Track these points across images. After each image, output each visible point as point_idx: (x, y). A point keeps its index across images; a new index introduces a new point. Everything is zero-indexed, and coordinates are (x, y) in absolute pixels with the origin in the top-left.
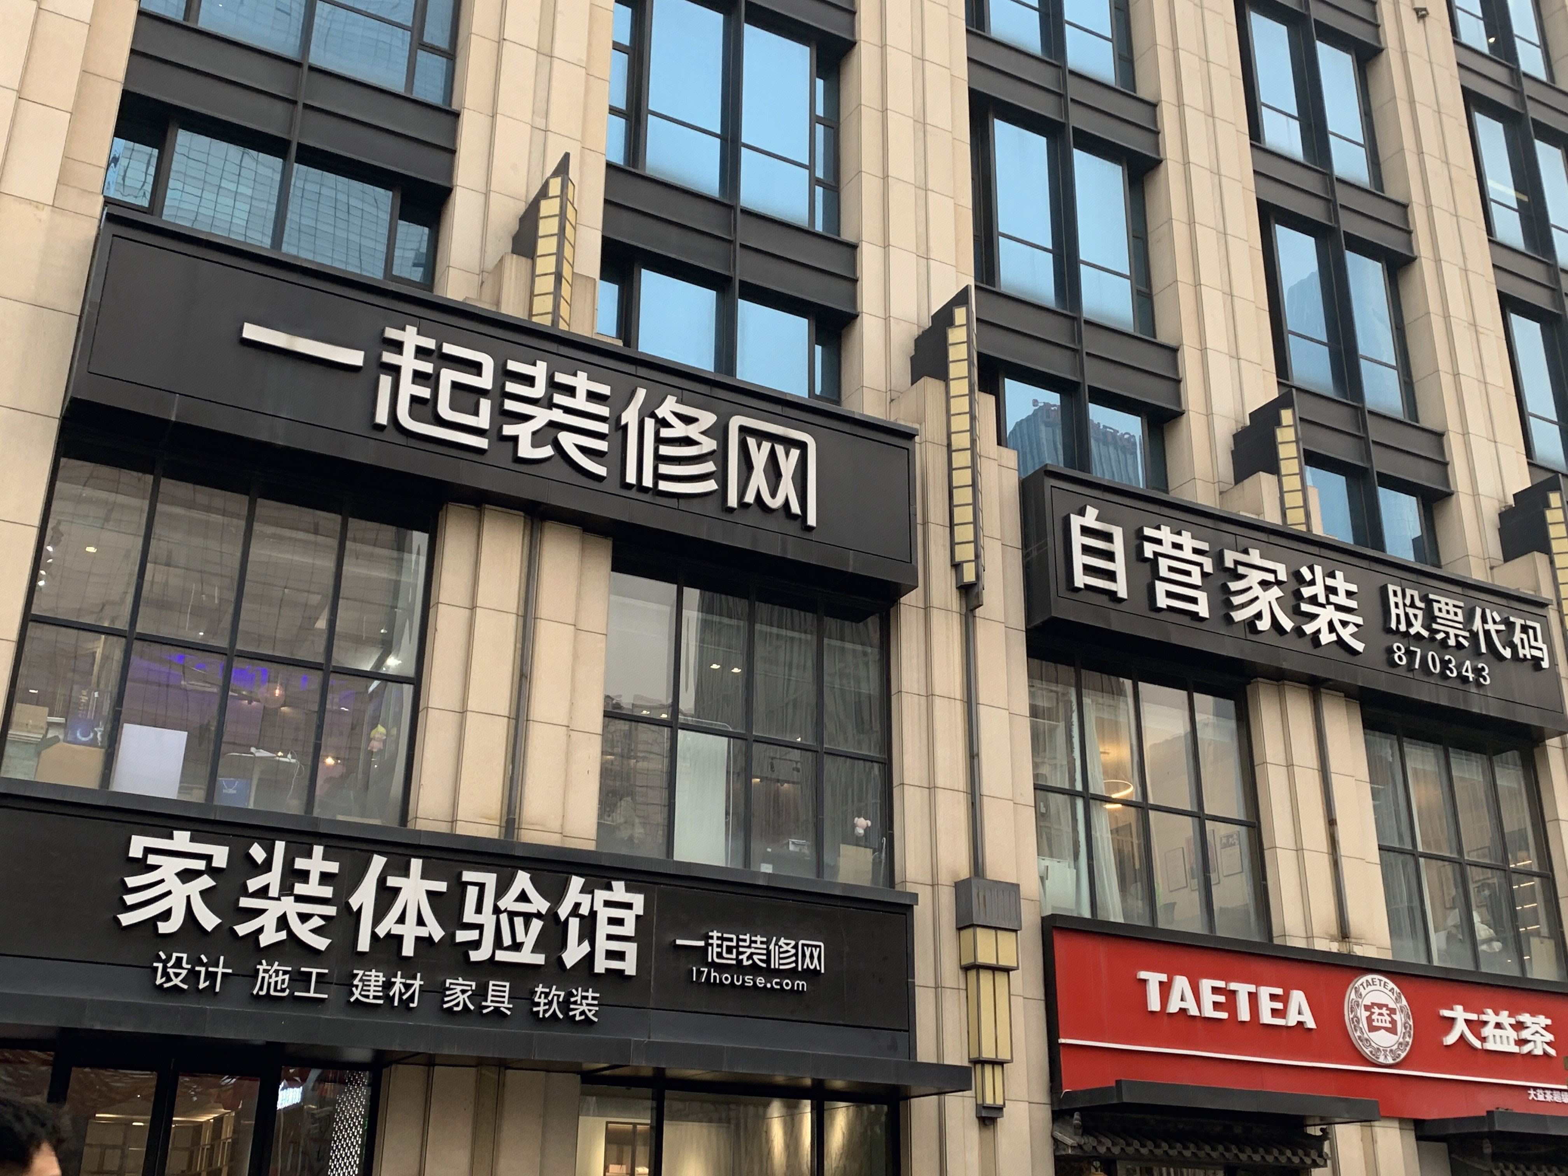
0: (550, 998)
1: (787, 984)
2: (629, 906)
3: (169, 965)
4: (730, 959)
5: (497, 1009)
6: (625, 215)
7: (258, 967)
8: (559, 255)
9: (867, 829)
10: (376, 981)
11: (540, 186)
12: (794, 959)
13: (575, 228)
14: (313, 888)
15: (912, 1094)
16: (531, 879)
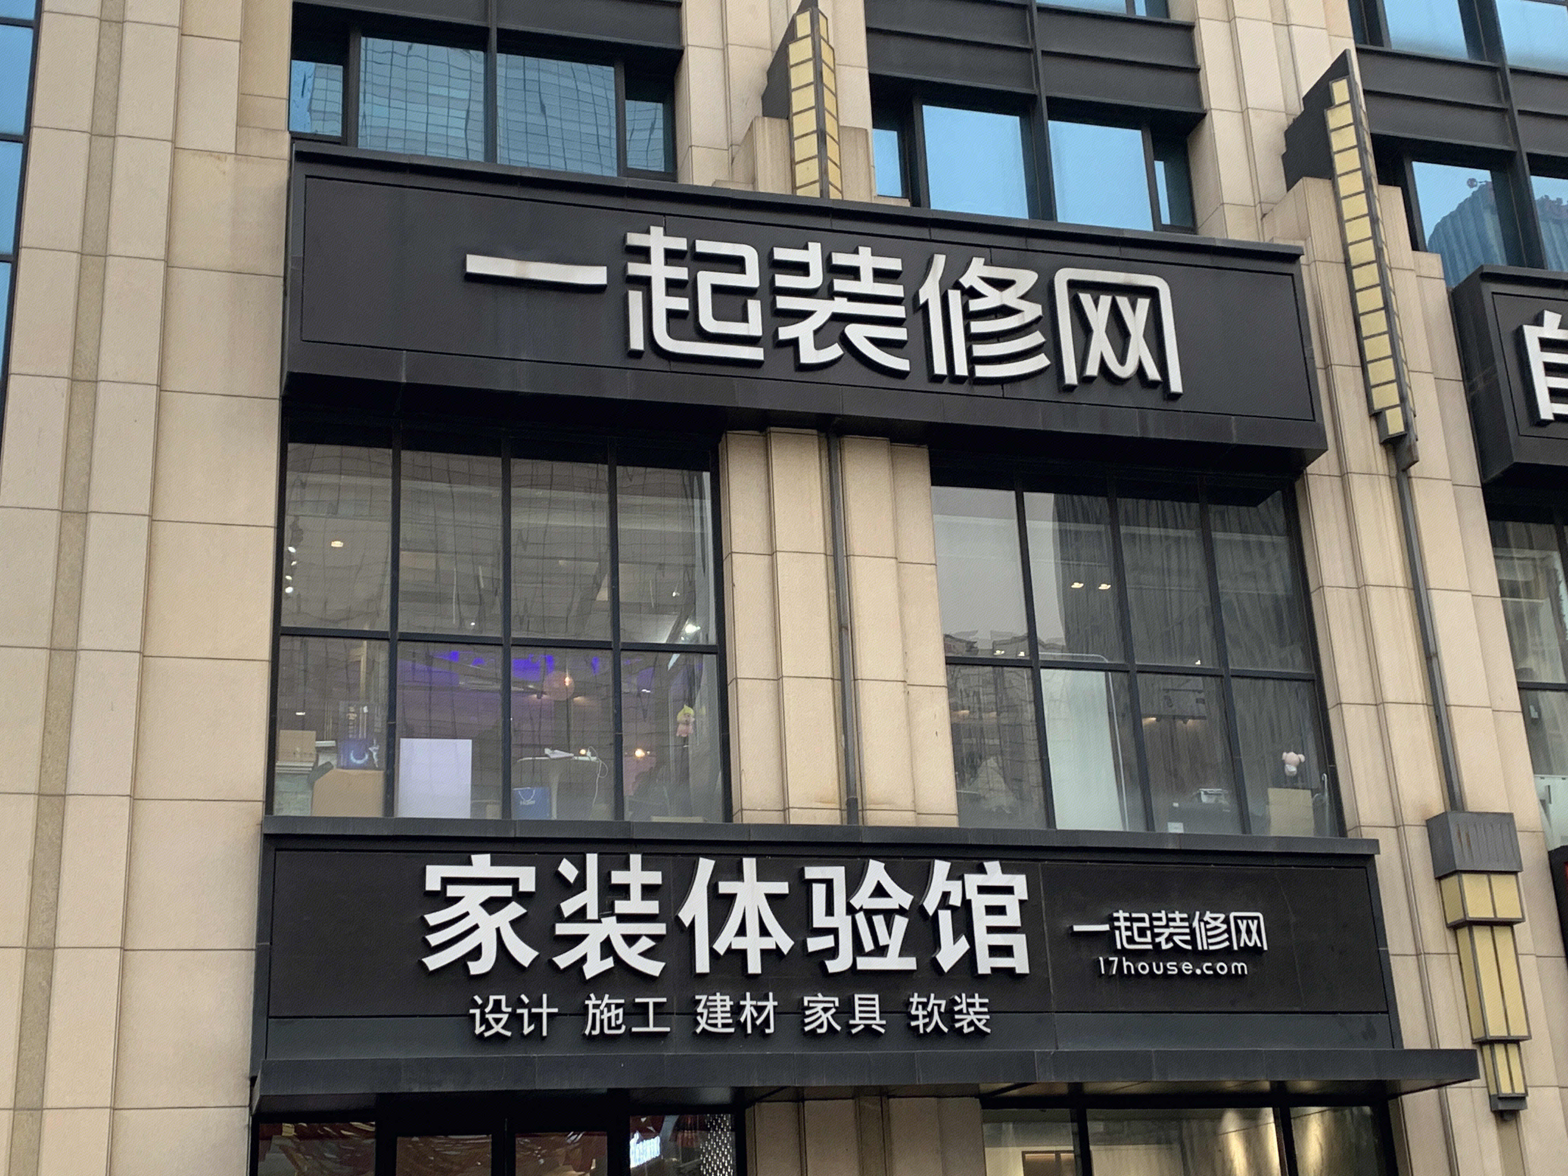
0: (929, 1009)
1: (1222, 968)
2: (1009, 890)
3: (487, 1010)
4: (1144, 943)
5: (868, 1027)
6: (893, 42)
7: (587, 1002)
8: (819, 108)
9: (1300, 766)
10: (722, 1006)
11: (786, 26)
12: (1226, 936)
13: (834, 71)
14: (635, 904)
15: (1403, 1090)
16: (885, 868)
